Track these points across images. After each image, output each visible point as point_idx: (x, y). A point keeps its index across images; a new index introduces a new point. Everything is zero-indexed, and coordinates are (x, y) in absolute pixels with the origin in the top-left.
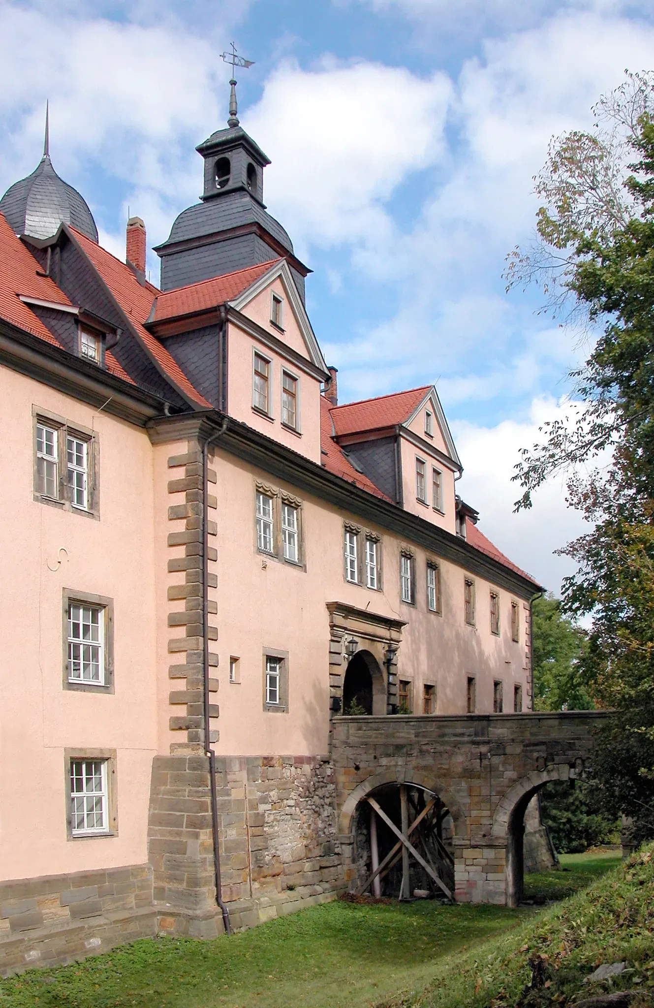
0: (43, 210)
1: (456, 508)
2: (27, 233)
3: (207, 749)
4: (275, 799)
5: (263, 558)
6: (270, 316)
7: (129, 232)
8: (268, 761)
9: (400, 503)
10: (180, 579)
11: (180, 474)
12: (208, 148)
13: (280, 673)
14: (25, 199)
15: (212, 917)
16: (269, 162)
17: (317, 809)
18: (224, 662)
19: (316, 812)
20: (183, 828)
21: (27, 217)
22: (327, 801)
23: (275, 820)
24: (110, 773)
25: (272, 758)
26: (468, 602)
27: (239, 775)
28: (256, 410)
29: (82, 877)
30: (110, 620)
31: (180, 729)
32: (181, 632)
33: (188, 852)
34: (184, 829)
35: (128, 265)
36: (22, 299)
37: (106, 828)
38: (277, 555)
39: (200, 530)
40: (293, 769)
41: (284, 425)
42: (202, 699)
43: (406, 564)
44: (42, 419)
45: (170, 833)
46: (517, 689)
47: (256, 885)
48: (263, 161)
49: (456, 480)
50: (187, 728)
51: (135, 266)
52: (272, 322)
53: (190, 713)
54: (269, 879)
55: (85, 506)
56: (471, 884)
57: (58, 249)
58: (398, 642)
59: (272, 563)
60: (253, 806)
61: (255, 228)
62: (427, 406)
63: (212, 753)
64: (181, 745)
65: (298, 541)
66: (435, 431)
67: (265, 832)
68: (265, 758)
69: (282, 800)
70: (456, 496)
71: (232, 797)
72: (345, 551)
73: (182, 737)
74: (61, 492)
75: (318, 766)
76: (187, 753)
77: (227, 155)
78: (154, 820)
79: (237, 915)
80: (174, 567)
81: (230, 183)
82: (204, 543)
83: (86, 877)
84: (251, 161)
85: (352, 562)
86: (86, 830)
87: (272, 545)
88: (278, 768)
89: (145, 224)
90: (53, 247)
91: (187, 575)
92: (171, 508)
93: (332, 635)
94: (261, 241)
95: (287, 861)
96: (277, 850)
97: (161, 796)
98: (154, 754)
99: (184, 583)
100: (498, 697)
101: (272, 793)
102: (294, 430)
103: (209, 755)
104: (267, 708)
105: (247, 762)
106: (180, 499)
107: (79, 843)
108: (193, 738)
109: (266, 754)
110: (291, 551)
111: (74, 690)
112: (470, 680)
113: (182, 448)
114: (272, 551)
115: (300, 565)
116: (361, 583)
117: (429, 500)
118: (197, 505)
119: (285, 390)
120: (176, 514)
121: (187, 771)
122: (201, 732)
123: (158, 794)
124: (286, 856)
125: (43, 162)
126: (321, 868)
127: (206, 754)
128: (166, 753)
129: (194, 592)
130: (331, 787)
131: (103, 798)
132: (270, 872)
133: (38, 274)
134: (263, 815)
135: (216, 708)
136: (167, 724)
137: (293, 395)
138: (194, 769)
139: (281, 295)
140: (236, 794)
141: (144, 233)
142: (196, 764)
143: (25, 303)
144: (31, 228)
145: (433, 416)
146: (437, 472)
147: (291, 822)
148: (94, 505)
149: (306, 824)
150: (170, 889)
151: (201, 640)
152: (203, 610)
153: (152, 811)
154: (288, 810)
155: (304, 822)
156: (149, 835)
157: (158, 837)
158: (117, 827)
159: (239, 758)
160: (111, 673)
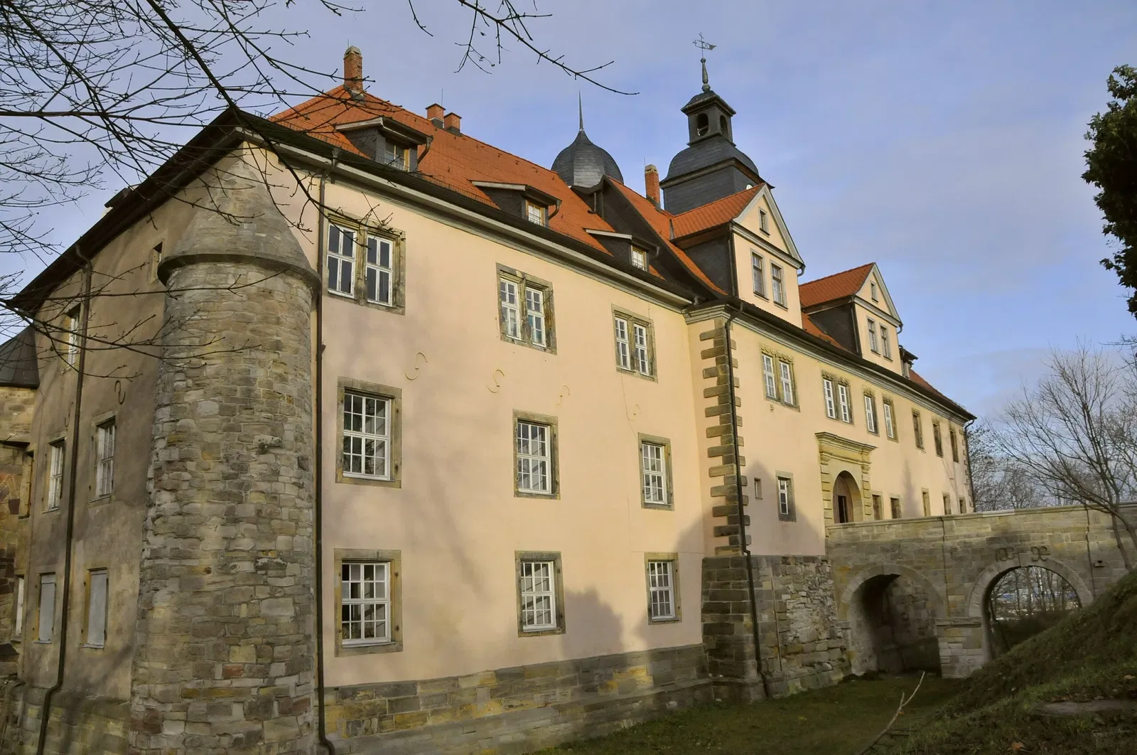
0: (585, 167)
1: (901, 356)
2: (575, 184)
3: (744, 550)
4: (792, 590)
5: (771, 402)
6: (759, 225)
7: (646, 175)
8: (785, 560)
9: (860, 354)
10: (715, 421)
11: (710, 344)
12: (690, 108)
13: (788, 490)
14: (572, 161)
15: (757, 684)
16: (734, 113)
17: (822, 600)
18: (751, 482)
19: (822, 602)
20: (729, 613)
21: (575, 173)
22: (829, 593)
23: (794, 607)
24: (675, 571)
25: (788, 558)
26: (916, 430)
27: (767, 570)
28: (757, 293)
29: (659, 652)
30: (668, 455)
31: (722, 535)
32: (718, 461)
33: (735, 633)
34: (731, 614)
35: (648, 198)
36: (587, 231)
37: (672, 615)
38: (779, 400)
39: (728, 384)
40: (803, 566)
41: (775, 302)
42: (738, 512)
43: (868, 400)
44: (618, 313)
45: (719, 618)
46: (961, 501)
47: (784, 660)
48: (731, 112)
49: (898, 333)
50: (728, 534)
51: (651, 200)
52: (760, 229)
53: (730, 522)
54: (792, 656)
55: (647, 373)
56: (954, 659)
57: (602, 193)
58: (869, 463)
59: (777, 406)
60: (778, 596)
61: (733, 162)
62: (871, 278)
63: (748, 552)
64: (724, 548)
65: (792, 388)
66: (879, 297)
67: (787, 617)
68: (784, 558)
69: (797, 592)
70: (900, 346)
71: (764, 588)
72: (825, 395)
73: (725, 541)
74: (632, 364)
75: (820, 565)
76: (729, 554)
77: (705, 112)
78: (706, 610)
79: (773, 684)
80: (710, 413)
81: (709, 130)
82: (732, 394)
83: (662, 653)
84: (722, 114)
85: (830, 402)
86: (659, 617)
87: (775, 393)
88: (792, 565)
89: (657, 169)
90: (598, 192)
91: (721, 418)
92: (705, 370)
93: (822, 459)
94: (737, 171)
95: (804, 641)
96: (797, 632)
97: (710, 589)
98: (702, 557)
99: (719, 424)
100: (947, 508)
101: (790, 586)
102: (782, 306)
103: (746, 554)
104: (782, 518)
105: (772, 561)
106: (711, 363)
107: (657, 626)
108: (733, 542)
109: (783, 555)
110: (788, 396)
111: (648, 508)
112: (925, 494)
113: (709, 326)
114: (775, 397)
115: (795, 406)
116: (838, 418)
117: (881, 351)
118: (725, 366)
119: (774, 278)
120: (709, 373)
121: (730, 568)
122: (739, 536)
123: (708, 588)
124: (803, 638)
125: (580, 133)
126: (829, 649)
127: (743, 554)
128: (712, 555)
129: (727, 430)
130: (831, 582)
131: (670, 592)
132: (794, 650)
133: (589, 212)
134: (786, 603)
135: (748, 518)
136: (712, 532)
137: (779, 281)
138: (736, 566)
139: (765, 209)
140: (766, 586)
141: (657, 175)
142: (736, 562)
143: (590, 234)
144: (578, 181)
145: (877, 286)
146: (883, 328)
147: (805, 610)
148: (653, 372)
149: (815, 612)
150: (722, 664)
151: (735, 466)
152: (735, 443)
153: (704, 601)
154: (802, 600)
155: (814, 611)
156: (703, 620)
157: (710, 622)
158: (680, 614)
159: (767, 557)
160: (672, 494)
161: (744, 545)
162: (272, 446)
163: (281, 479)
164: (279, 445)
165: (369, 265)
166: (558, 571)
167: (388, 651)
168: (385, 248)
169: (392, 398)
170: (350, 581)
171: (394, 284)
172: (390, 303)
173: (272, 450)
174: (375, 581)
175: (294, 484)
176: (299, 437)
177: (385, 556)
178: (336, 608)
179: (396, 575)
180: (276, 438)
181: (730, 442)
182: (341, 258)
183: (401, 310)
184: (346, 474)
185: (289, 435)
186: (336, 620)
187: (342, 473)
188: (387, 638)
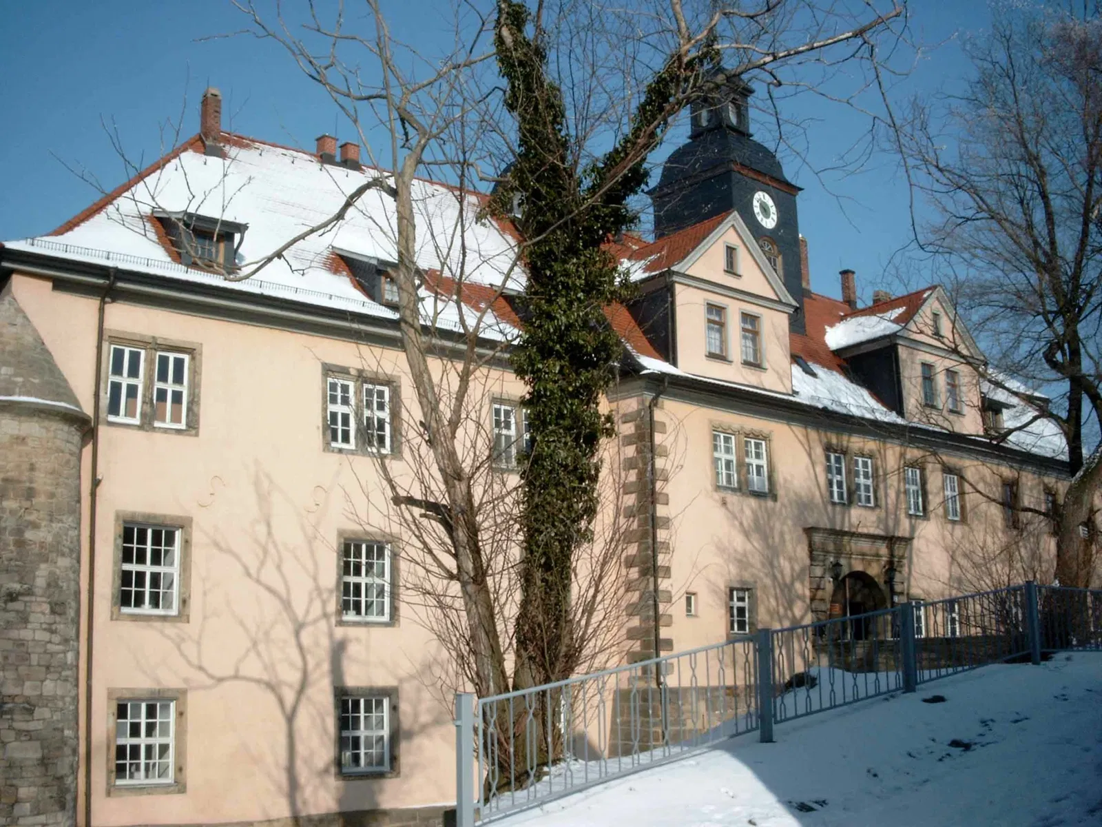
1: (983, 405)
3: (659, 681)
5: (726, 494)
6: (723, 266)
9: (901, 412)
11: (630, 428)
13: (750, 603)
16: (753, 92)
18: (677, 597)
28: (712, 355)
31: (635, 661)
32: (635, 573)
38: (743, 489)
39: (649, 477)
41: (744, 363)
42: (653, 634)
43: (914, 475)
44: (499, 401)
50: (641, 660)
52: (725, 271)
53: (643, 646)
58: (903, 559)
59: (735, 498)
61: (731, 166)
63: (664, 684)
65: (768, 471)
72: (828, 473)
73: (637, 669)
76: (641, 685)
81: (714, 120)
82: (653, 488)
84: (734, 96)
85: (840, 482)
87: (735, 480)
91: (639, 520)
93: (813, 560)
99: (636, 527)
103: (660, 686)
106: (629, 452)
108: (645, 670)
109: (729, 684)
110: (760, 483)
113: (631, 405)
114: (737, 486)
116: (851, 502)
117: (942, 405)
118: (646, 455)
119: (745, 331)
122: (653, 663)
127: (657, 686)
128: (627, 686)
129: (644, 535)
135: (669, 641)
136: (625, 658)
137: (754, 333)
151: (652, 579)
152: (653, 550)
159: (698, 689)
161: (659, 676)
162: (19, 594)
163: (29, 626)
164: (29, 592)
165: (159, 385)
166: (394, 708)
167: (167, 793)
168: (179, 364)
169: (182, 527)
170: (129, 721)
171: (188, 403)
172: (183, 426)
173: (20, 598)
174: (158, 720)
175: (45, 629)
176: (53, 584)
177: (170, 694)
178: (108, 748)
179: (181, 714)
180: (25, 586)
181: (647, 549)
182: (125, 381)
183: (194, 432)
184: (125, 610)
185: (40, 582)
186: (108, 760)
187: (120, 610)
188: (170, 779)
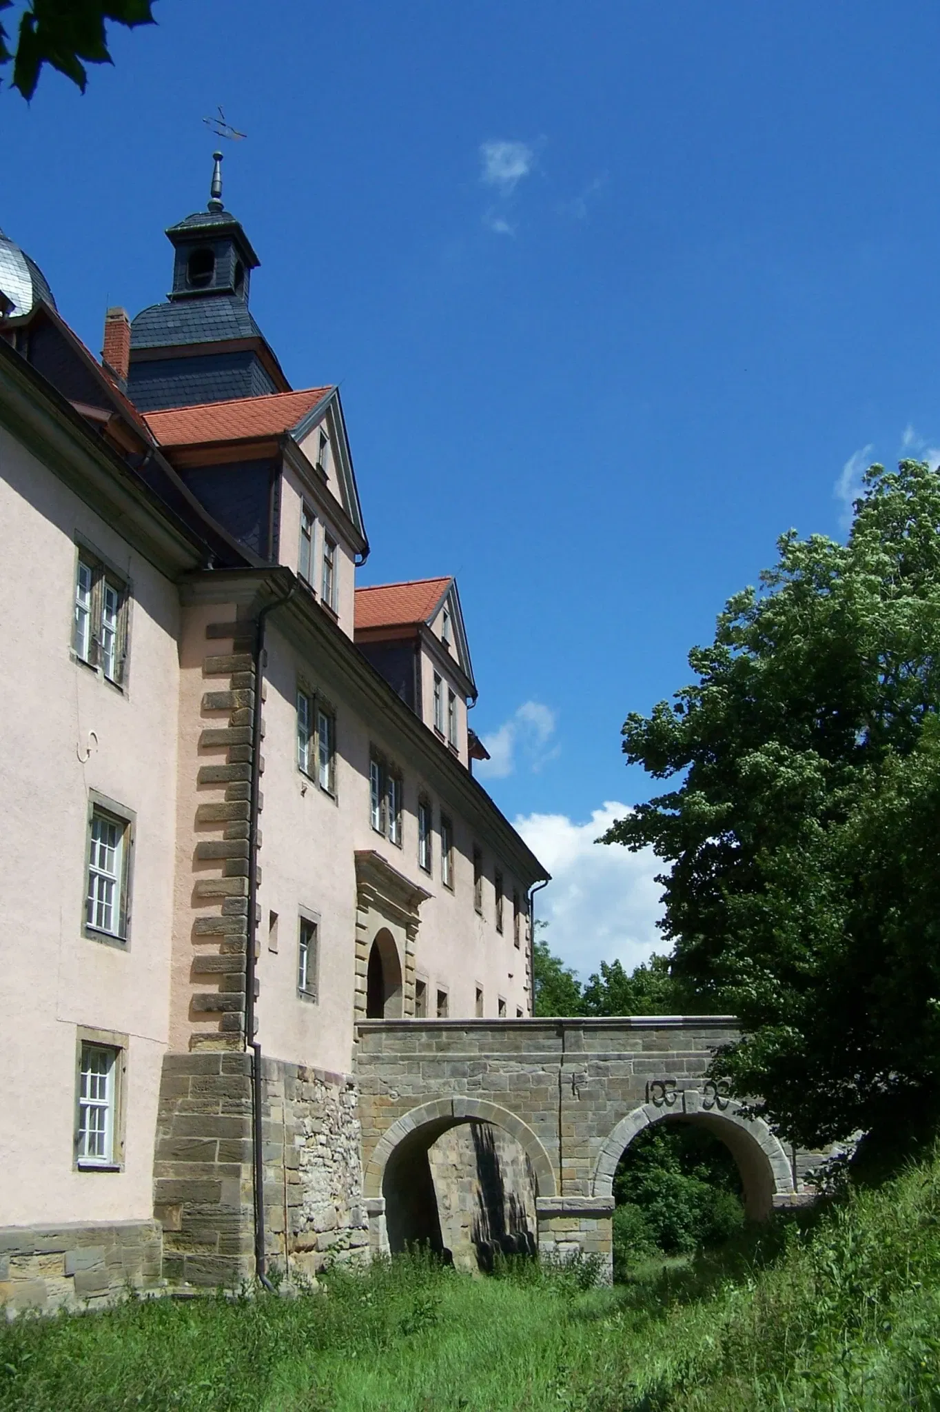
4: (308, 1129)
6: (317, 458)
7: (106, 325)
8: (302, 1071)
9: (420, 712)
11: (225, 648)
13: (309, 946)
16: (258, 264)
17: (345, 1154)
19: (344, 1158)
20: (214, 1161)
22: (353, 1143)
23: (309, 1162)
24: (120, 1072)
25: (305, 1068)
26: (476, 879)
27: (278, 1086)
28: (301, 577)
29: (86, 1230)
30: (131, 843)
31: (209, 1012)
32: (215, 871)
33: (225, 1199)
34: (217, 1163)
37: (108, 1158)
38: (312, 778)
39: (250, 729)
40: (323, 1088)
41: (323, 601)
42: (244, 968)
43: (421, 813)
44: (82, 551)
45: (192, 1169)
46: (519, 1015)
47: (291, 1261)
48: (253, 261)
49: (468, 708)
50: (220, 1011)
52: (318, 464)
54: (303, 1254)
55: (112, 676)
60: (290, 1136)
61: (256, 345)
62: (444, 601)
63: (257, 1048)
64: (209, 1037)
66: (451, 639)
67: (300, 1178)
68: (300, 1068)
69: (315, 1134)
70: (469, 729)
71: (273, 1119)
73: (211, 1024)
75: (344, 1090)
77: (211, 246)
78: (164, 1152)
81: (213, 282)
82: (256, 748)
83: (92, 1230)
84: (240, 257)
85: (374, 801)
86: (88, 1159)
87: (307, 764)
88: (310, 1084)
92: (208, 695)
93: (359, 900)
95: (320, 1227)
96: (311, 1209)
97: (177, 1113)
98: (164, 1050)
101: (306, 1121)
102: (331, 610)
104: (301, 995)
105: (284, 1068)
107: (85, 1177)
108: (228, 1026)
109: (299, 1062)
110: (323, 774)
111: (91, 939)
112: (479, 992)
114: (309, 772)
115: (332, 794)
116: (383, 832)
117: (445, 731)
118: (249, 694)
119: (325, 559)
120: (214, 705)
121: (221, 1073)
123: (171, 1110)
124: (320, 1221)
126: (351, 1247)
129: (239, 813)
130: (356, 1124)
131: (107, 1109)
132: (305, 1244)
134: (299, 1152)
135: (257, 983)
136: (186, 1006)
137: (331, 567)
138: (233, 1071)
139: (327, 433)
140: (276, 1115)
142: (233, 1064)
145: (450, 619)
146: (450, 692)
147: (323, 1169)
148: (122, 676)
149: (337, 1176)
150: (190, 1259)
151: (247, 883)
152: (251, 840)
153: (161, 1136)
154: (322, 1150)
155: (335, 1173)
156: (156, 1174)
157: (171, 1177)
158: (122, 1157)
159: (278, 1062)
160: (128, 920)
161: (250, 1033)
181: (243, 837)
